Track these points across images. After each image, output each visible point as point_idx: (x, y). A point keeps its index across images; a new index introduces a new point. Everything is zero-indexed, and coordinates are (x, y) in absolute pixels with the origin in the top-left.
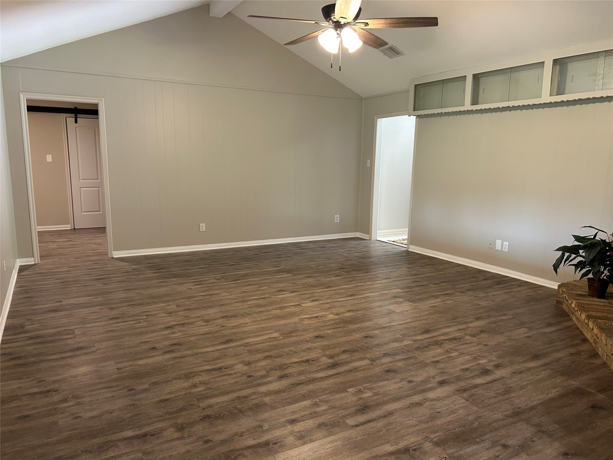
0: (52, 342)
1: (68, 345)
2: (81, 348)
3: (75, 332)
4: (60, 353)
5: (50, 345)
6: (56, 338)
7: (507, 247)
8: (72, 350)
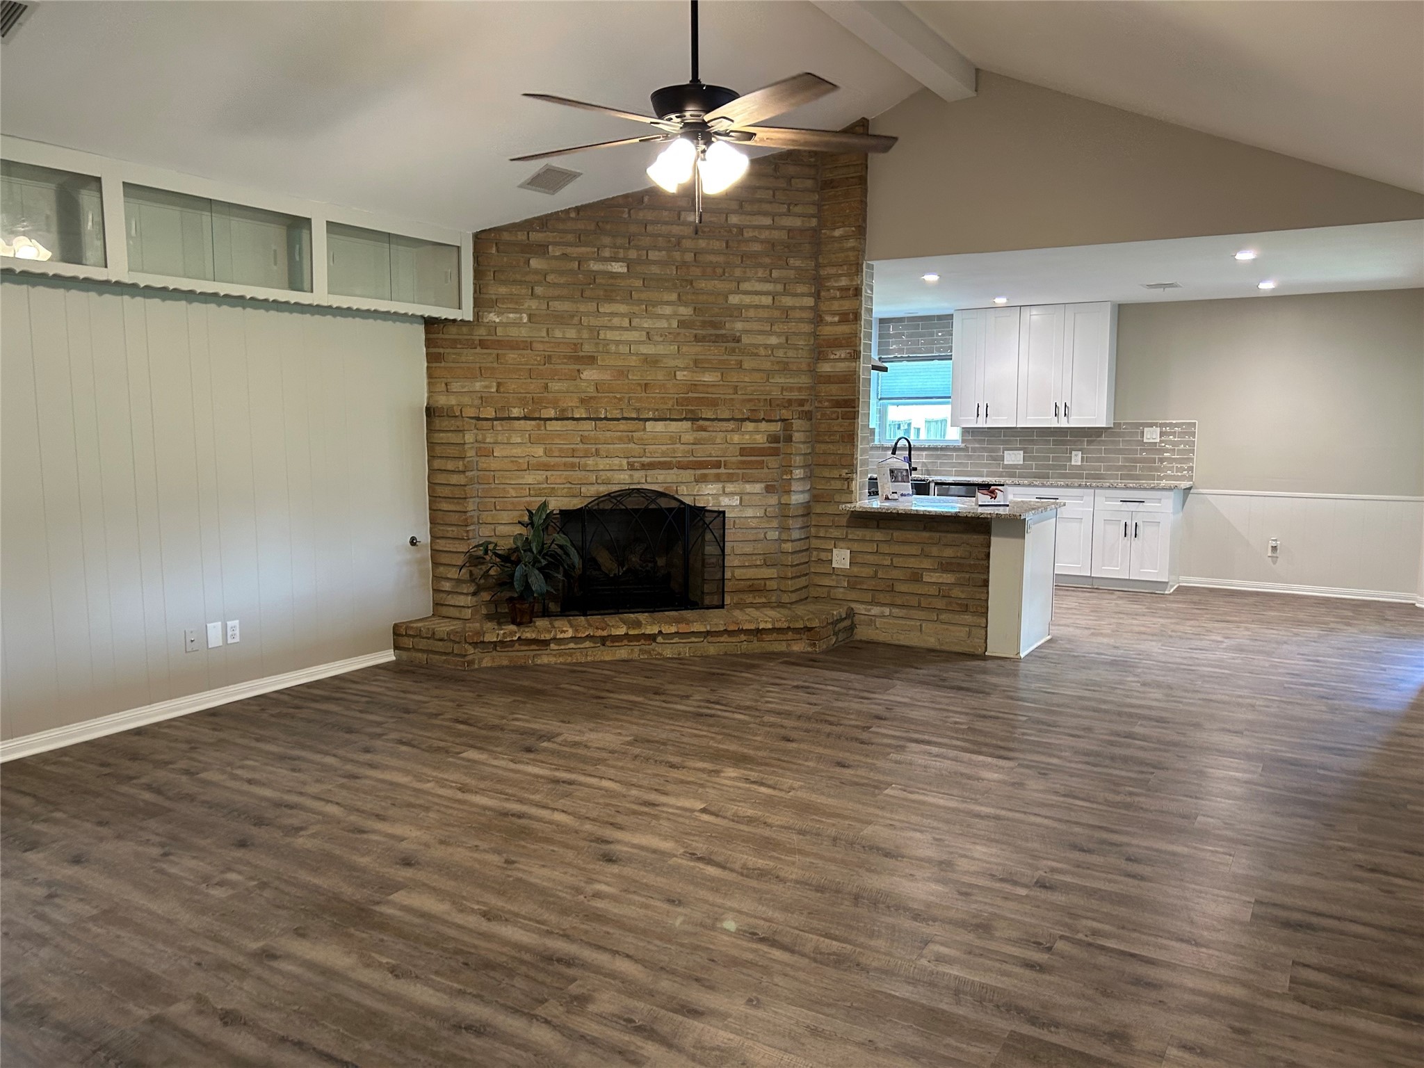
0: (1362, 978)
1: (1319, 948)
2: (1287, 924)
3: (1287, 984)
4: (1342, 933)
5: (1369, 969)
6: (1346, 986)
7: (237, 632)
8: (1310, 927)
